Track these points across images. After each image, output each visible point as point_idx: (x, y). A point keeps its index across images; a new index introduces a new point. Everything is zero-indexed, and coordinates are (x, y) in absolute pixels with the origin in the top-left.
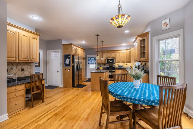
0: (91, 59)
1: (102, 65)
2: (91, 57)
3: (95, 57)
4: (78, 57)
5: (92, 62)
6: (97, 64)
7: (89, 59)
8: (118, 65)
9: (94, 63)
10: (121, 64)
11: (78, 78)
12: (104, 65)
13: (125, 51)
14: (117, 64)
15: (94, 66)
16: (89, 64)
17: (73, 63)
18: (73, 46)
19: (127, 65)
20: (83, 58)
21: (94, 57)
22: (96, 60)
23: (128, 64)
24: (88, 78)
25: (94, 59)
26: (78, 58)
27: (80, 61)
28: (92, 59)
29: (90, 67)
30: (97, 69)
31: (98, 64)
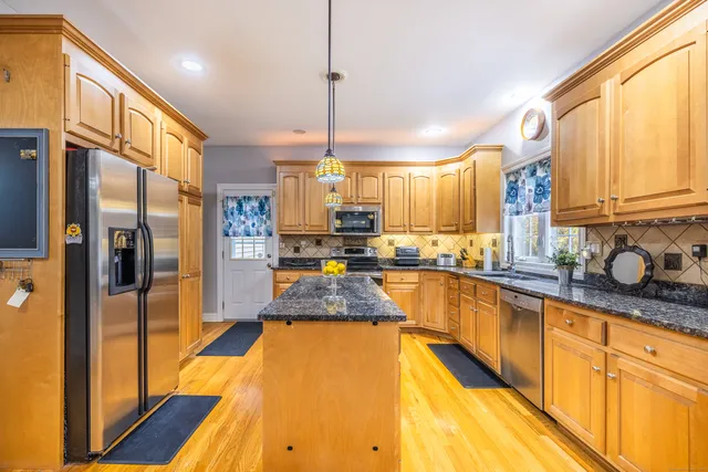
0: (240, 205)
1: (303, 243)
2: (241, 195)
3: (267, 198)
4: (141, 177)
5: (250, 223)
6: (276, 237)
7: (233, 205)
8: (391, 243)
9: (259, 234)
10: (404, 241)
11: (134, 326)
12: (319, 243)
13: (429, 168)
14: (386, 237)
15: (260, 249)
16: (227, 235)
17: (69, 220)
18: (67, 47)
19: (435, 243)
20: (193, 195)
21: (262, 194)
22: (269, 217)
23: (441, 238)
24: (226, 322)
25: (262, 207)
26: (131, 182)
27: (153, 212)
28: (247, 207)
29: (237, 254)
30: (276, 263)
31: (285, 237)
